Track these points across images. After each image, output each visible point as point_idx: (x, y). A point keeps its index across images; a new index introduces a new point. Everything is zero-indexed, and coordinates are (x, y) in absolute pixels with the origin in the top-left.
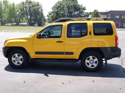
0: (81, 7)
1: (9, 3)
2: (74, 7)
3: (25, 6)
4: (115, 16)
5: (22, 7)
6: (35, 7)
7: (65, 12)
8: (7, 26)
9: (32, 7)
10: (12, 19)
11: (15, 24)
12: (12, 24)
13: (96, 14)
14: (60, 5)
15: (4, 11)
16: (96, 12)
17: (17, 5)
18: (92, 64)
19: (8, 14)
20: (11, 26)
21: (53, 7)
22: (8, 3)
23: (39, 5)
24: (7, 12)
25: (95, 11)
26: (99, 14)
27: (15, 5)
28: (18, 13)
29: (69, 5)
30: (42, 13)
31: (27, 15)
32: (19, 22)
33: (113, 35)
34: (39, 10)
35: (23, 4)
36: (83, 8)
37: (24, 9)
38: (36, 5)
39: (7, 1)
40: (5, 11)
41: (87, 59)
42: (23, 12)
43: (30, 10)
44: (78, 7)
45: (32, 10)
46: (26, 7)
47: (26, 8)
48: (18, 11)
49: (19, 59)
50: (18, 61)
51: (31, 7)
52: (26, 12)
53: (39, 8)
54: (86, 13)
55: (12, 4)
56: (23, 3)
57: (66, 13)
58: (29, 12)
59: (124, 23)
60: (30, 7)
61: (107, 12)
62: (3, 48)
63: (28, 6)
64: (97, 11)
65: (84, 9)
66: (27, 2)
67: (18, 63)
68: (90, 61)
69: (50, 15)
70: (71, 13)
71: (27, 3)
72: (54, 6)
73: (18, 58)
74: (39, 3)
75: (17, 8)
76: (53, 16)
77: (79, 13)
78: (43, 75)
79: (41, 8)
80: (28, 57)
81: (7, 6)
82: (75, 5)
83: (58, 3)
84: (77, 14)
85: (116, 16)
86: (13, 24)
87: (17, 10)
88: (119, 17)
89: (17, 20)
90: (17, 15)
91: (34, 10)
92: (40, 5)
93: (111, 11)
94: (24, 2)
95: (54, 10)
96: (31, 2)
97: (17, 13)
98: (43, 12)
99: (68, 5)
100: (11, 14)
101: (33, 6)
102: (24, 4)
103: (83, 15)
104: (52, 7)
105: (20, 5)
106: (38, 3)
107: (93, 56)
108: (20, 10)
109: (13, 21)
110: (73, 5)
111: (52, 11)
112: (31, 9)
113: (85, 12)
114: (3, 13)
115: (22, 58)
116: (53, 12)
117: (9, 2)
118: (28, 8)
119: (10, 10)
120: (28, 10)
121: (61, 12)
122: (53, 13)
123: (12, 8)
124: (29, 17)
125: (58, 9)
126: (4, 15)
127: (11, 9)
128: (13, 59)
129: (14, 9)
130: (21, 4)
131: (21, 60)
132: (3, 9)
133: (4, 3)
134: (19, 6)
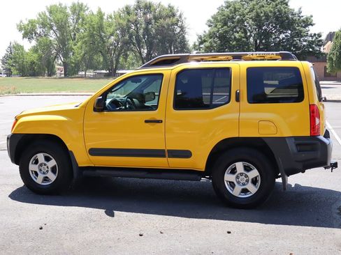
0: (296, 18)
1: (87, 12)
2: (277, 18)
3: (132, 18)
5: (125, 23)
6: (162, 21)
7: (249, 34)
8: (82, 77)
9: (153, 21)
10: (95, 57)
11: (104, 71)
12: (98, 71)
14: (231, 13)
15: (75, 35)
17: (111, 17)
18: (244, 184)
19: (85, 42)
20: (94, 77)
21: (212, 20)
22: (84, 11)
23: (174, 15)
24: (81, 38)
27: (105, 17)
28: (112, 39)
29: (259, 11)
30: (184, 37)
31: (139, 46)
32: (116, 66)
33: (303, 102)
34: (173, 30)
35: (129, 13)
36: (304, 21)
37: (130, 28)
38: (164, 14)
39: (82, 5)
40: (77, 36)
41: (228, 170)
42: (127, 37)
43: (147, 30)
44: (287, 18)
45: (154, 31)
46: (136, 23)
47: (136, 25)
48: (112, 35)
49: (48, 167)
50: (44, 173)
51: (150, 20)
52: (138, 37)
53: (173, 24)
54: (315, 35)
55: (95, 13)
56: (127, 11)
57: (251, 36)
58: (144, 35)
60: (148, 22)
62: (8, 138)
63: (141, 19)
65: (308, 23)
66: (138, 7)
67: (46, 179)
68: (237, 177)
69: (201, 43)
70: (267, 35)
71: (140, 9)
72: (215, 18)
73: (45, 165)
74: (175, 8)
75: (110, 26)
76: (211, 46)
77: (292, 37)
78: (102, 212)
79: (180, 23)
80: (71, 161)
81: (83, 20)
82: (278, 11)
83: (227, 7)
84: (283, 39)
86: (101, 73)
87: (110, 30)
89: (112, 62)
90: (111, 45)
91: (161, 30)
92: (178, 14)
94: (132, 8)
95: (216, 29)
96: (150, 7)
97: (109, 40)
98: (186, 36)
99: (257, 12)
100: (94, 43)
101: (156, 18)
102: (131, 11)
103: (305, 43)
104: (209, 21)
105: (120, 17)
106: (171, 8)
107: (247, 164)
108: (118, 32)
109: (99, 62)
110: (271, 12)
111: (207, 32)
112: (150, 26)
113: (309, 33)
114: (71, 42)
115: (55, 166)
116: (211, 35)
117: (88, 9)
118: (143, 26)
119: (90, 31)
120: (141, 31)
121: (237, 35)
122: (211, 38)
123: (95, 26)
124: (145, 51)
125: (225, 24)
126: (73, 47)
127: (93, 28)
128: (32, 167)
129: (101, 28)
130: (123, 12)
131: (53, 170)
132: (71, 28)
133: (74, 12)
134: (115, 18)
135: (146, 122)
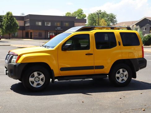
4: (35, 23)
13: (10, 19)
16: (10, 15)
18: (122, 77)
25: (8, 14)
26: (14, 18)
59: (49, 33)
61: (24, 16)
64: (12, 14)
85: (37, 23)
88: (42, 24)
93: (30, 15)
128: (31, 79)
135: (86, 54)
